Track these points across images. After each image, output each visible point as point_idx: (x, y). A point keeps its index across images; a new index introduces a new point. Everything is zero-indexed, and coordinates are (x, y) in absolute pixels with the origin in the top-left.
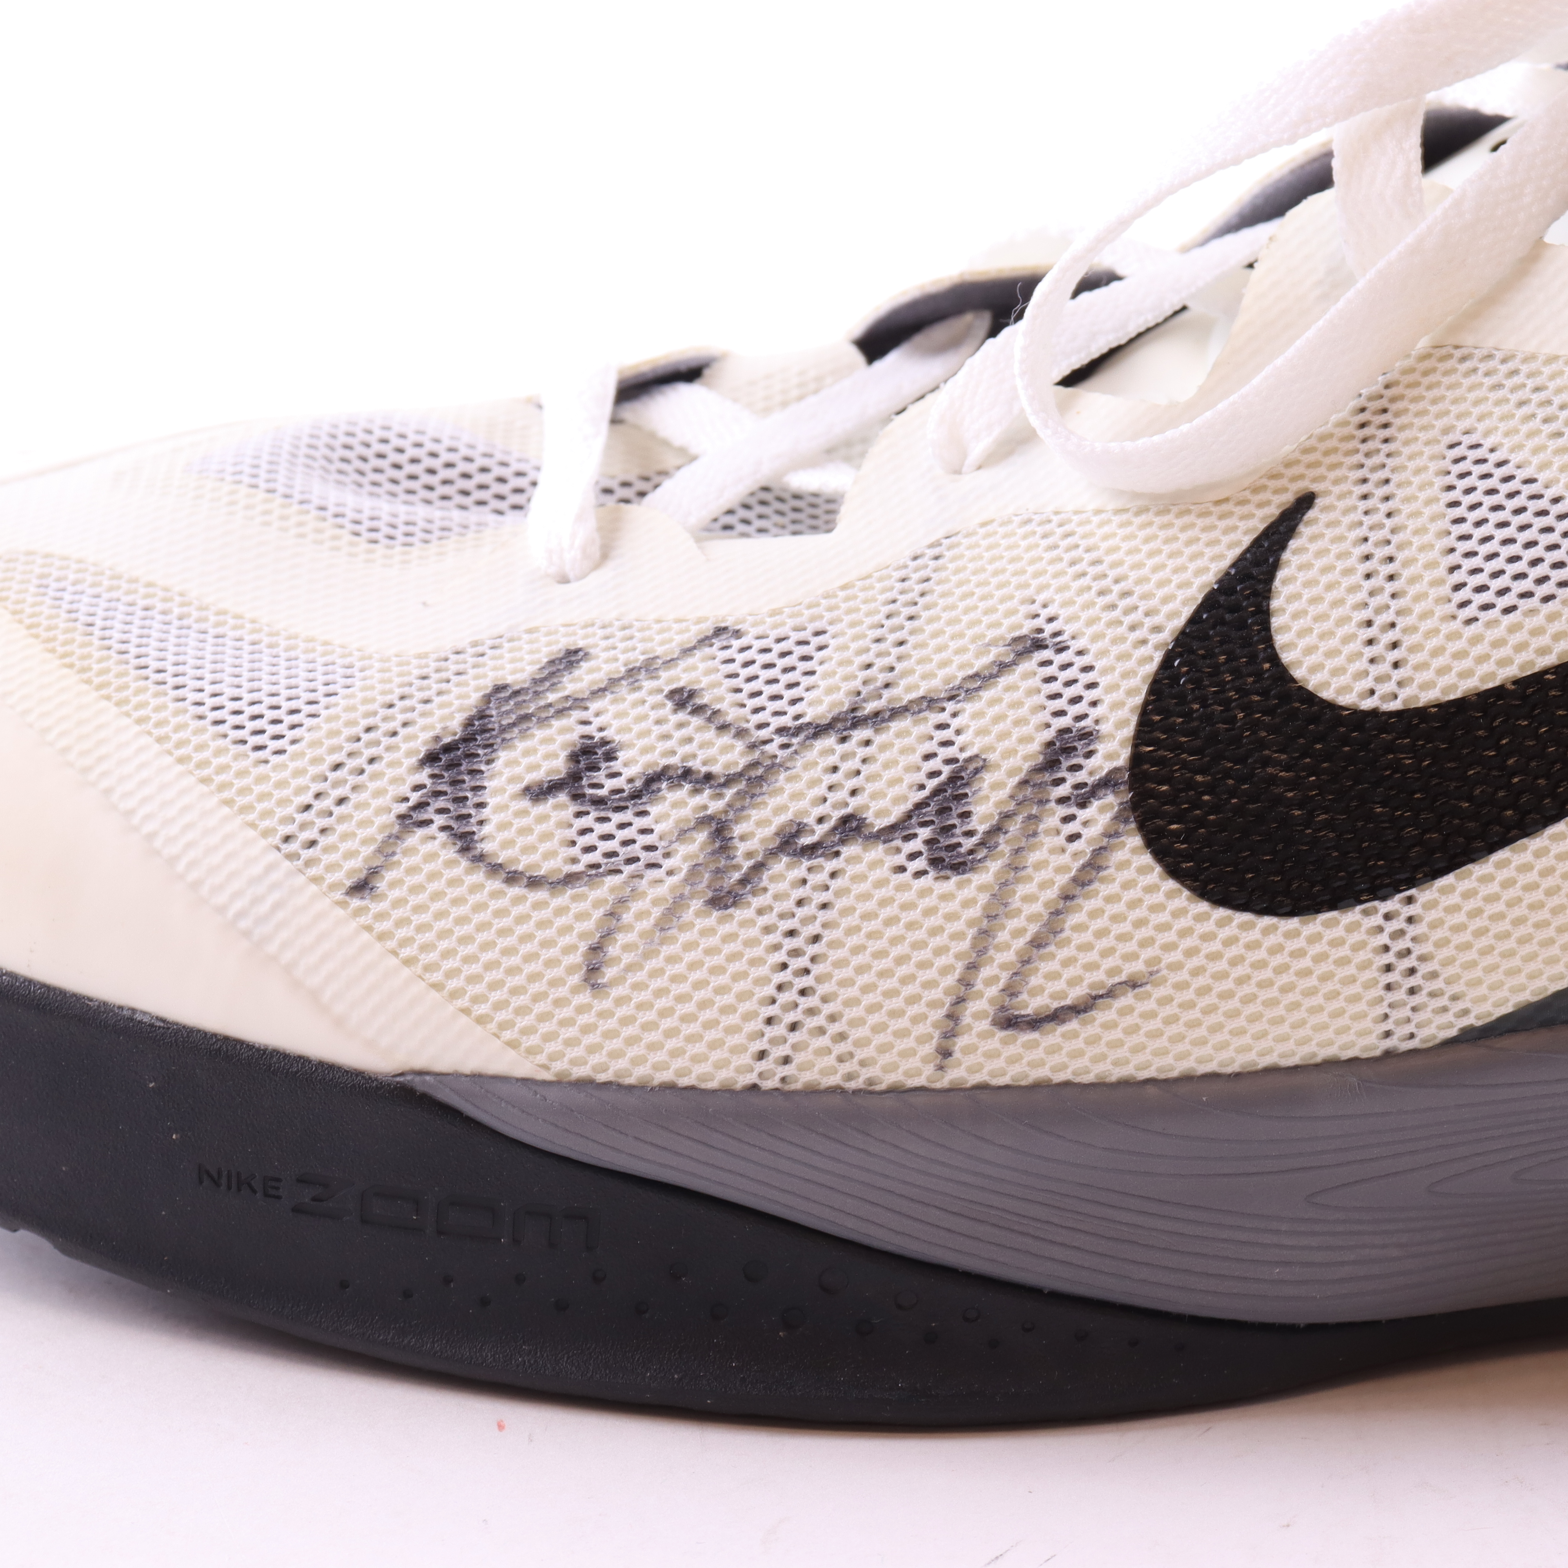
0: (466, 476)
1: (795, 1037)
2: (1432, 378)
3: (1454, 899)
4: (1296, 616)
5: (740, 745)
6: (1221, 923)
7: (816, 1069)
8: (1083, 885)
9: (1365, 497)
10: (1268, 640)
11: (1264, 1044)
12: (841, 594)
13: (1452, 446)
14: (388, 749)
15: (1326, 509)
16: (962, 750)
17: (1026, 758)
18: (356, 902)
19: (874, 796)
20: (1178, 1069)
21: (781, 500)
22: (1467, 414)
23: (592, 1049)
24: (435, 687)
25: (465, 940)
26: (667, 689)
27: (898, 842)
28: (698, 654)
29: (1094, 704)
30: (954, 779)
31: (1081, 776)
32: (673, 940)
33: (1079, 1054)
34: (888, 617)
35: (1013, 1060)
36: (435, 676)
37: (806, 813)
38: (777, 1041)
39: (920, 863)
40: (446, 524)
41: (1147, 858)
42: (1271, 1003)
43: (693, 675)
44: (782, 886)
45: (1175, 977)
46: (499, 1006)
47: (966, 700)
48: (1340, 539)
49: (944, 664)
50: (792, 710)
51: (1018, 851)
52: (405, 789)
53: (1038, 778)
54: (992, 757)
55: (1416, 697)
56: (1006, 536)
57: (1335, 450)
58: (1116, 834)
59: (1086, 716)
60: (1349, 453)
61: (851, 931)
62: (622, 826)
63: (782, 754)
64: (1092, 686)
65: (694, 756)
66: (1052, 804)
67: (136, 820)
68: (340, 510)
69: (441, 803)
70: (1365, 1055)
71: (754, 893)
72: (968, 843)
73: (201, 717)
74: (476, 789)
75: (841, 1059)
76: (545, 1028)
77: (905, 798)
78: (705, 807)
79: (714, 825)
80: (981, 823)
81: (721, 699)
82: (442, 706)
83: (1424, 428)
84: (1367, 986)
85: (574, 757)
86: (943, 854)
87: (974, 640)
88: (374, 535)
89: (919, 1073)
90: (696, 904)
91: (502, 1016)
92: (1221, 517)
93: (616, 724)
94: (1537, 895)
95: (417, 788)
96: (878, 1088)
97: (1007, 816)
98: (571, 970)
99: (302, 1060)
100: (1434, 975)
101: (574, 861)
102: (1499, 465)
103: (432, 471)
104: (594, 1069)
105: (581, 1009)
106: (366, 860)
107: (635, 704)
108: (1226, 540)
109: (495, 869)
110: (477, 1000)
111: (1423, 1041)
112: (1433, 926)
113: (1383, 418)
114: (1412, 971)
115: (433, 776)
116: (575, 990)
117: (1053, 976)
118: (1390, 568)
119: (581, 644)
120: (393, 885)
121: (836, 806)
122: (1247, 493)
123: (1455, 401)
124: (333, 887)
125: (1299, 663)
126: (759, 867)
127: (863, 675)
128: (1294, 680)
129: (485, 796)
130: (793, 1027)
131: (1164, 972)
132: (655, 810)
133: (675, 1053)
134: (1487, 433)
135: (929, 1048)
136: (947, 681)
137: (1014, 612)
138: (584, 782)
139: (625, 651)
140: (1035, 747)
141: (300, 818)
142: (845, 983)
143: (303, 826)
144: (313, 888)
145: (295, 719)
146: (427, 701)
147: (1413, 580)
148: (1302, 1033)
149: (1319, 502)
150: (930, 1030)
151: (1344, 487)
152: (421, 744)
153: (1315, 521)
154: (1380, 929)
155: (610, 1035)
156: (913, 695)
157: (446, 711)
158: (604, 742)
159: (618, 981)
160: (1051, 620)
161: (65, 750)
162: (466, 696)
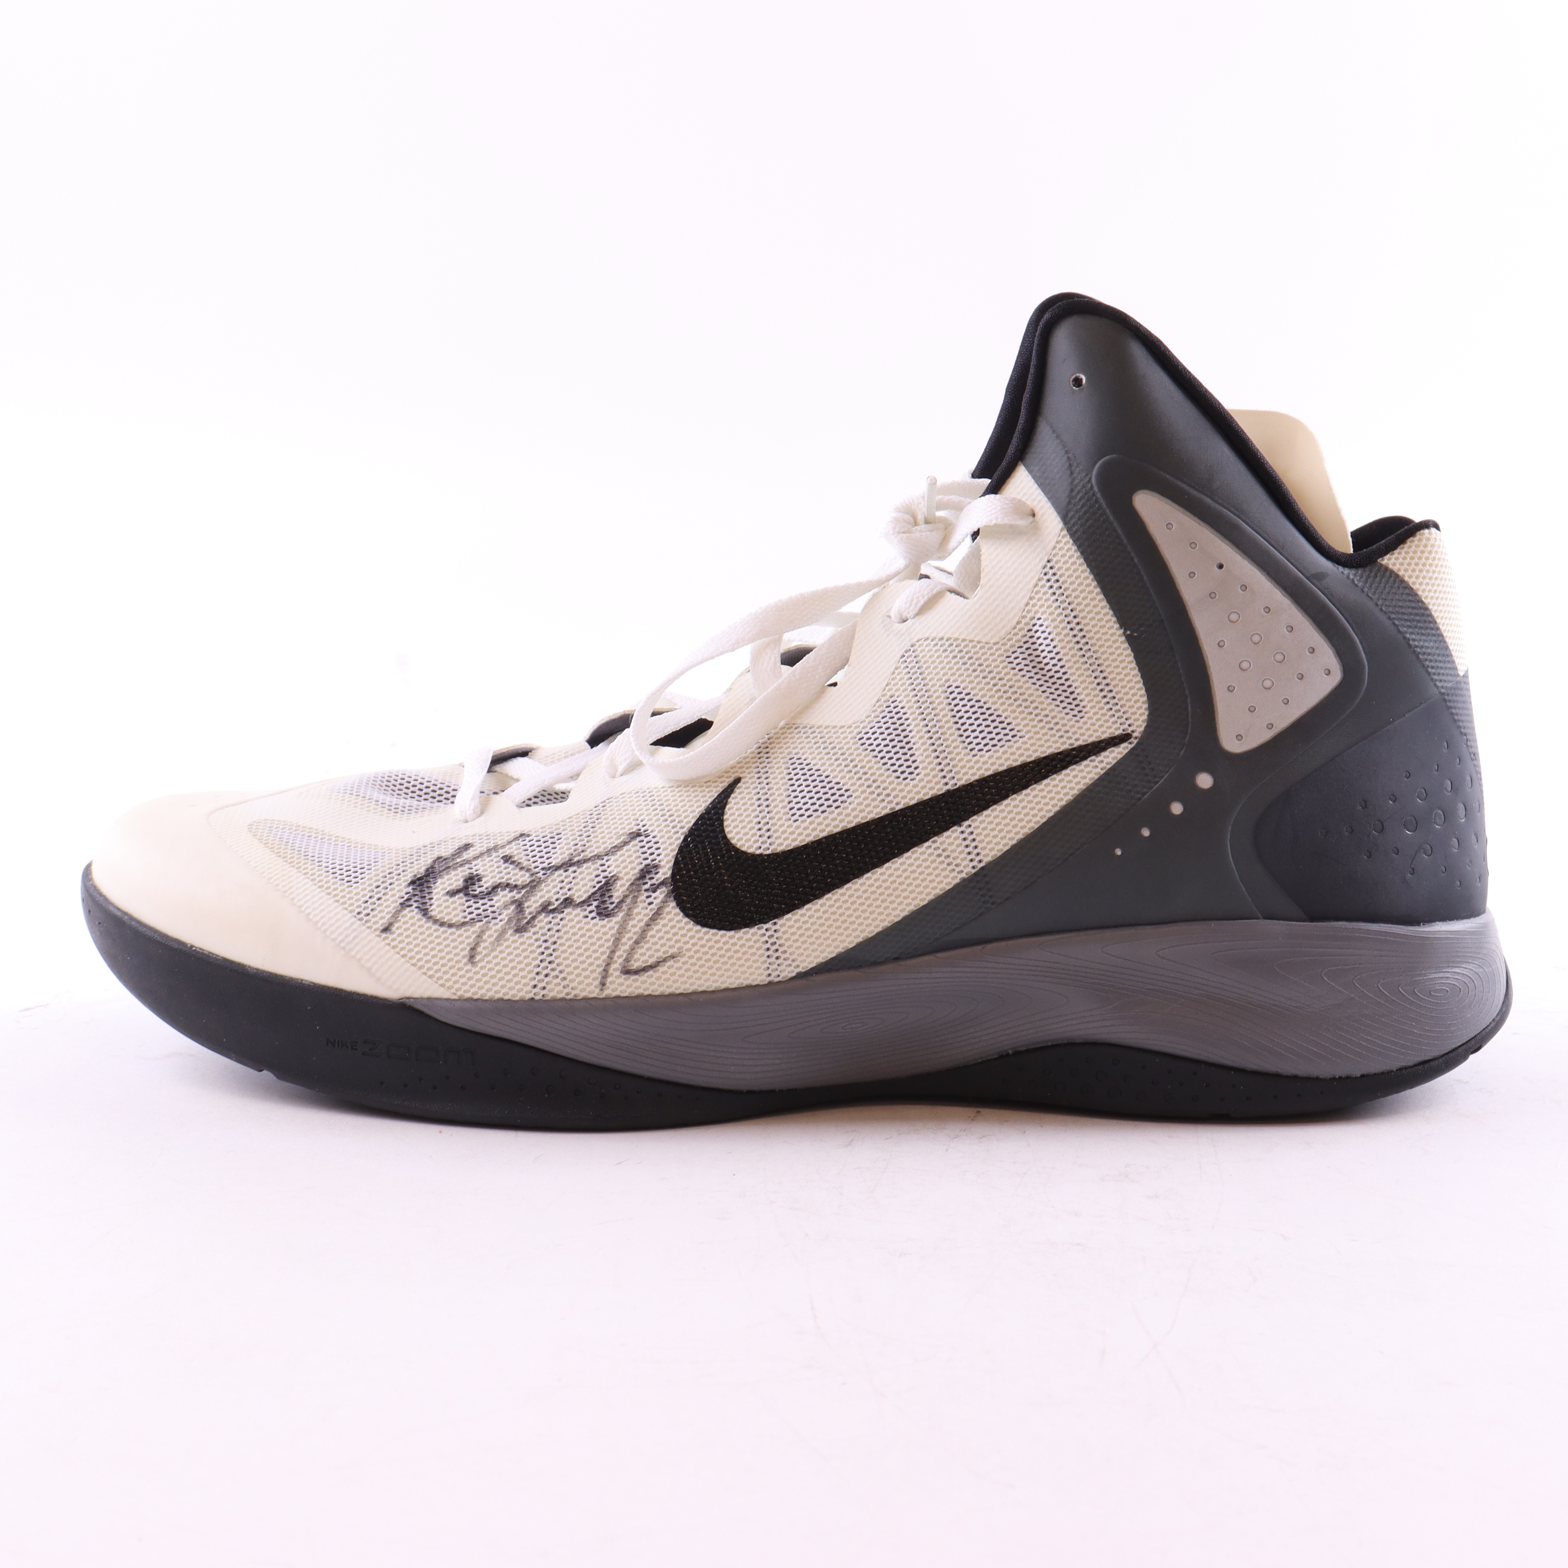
0: (434, 791)
1: (547, 979)
2: (785, 735)
3: (791, 923)
4: (733, 821)
5: (528, 875)
6: (705, 934)
7: (555, 991)
8: (654, 920)
9: (759, 778)
10: (723, 831)
11: (722, 979)
12: (568, 820)
13: (791, 759)
14: (397, 880)
15: (745, 783)
16: (610, 873)
17: (633, 875)
18: (384, 935)
19: (576, 891)
20: (691, 989)
21: (550, 794)
22: (796, 747)
23: (472, 986)
24: (415, 858)
25: (425, 947)
26: (501, 856)
27: (585, 907)
28: (514, 843)
29: (659, 855)
30: (607, 883)
31: (654, 881)
32: (502, 945)
33: (654, 983)
34: (585, 827)
35: (628, 986)
36: (415, 855)
37: (552, 898)
38: (540, 981)
39: (594, 914)
40: (425, 806)
41: (678, 910)
42: (725, 963)
43: (511, 850)
44: (543, 924)
45: (688, 954)
46: (437, 971)
47: (612, 855)
48: (750, 793)
49: (604, 843)
50: (547, 862)
51: (630, 909)
52: (403, 894)
53: (638, 882)
54: (621, 875)
55: (776, 849)
56: (629, 798)
57: (749, 762)
58: (666, 902)
59: (655, 860)
60: (754, 763)
61: (568, 940)
62: (483, 905)
63: (543, 877)
64: (658, 849)
65: (511, 879)
66: (643, 892)
67: (303, 909)
68: (384, 802)
69: (416, 898)
70: (761, 984)
71: (532, 927)
72: (611, 907)
73: (328, 872)
74: (429, 893)
75: (564, 987)
76: (454, 979)
77: (589, 891)
78: (514, 897)
79: (517, 904)
80: (616, 899)
81: (521, 859)
82: (417, 864)
83: (781, 753)
84: (760, 956)
85: (466, 881)
86: (602, 911)
87: (615, 834)
88: (396, 810)
89: (594, 992)
90: (510, 932)
91: (438, 975)
92: (707, 787)
93: (482, 869)
94: (822, 921)
95: (407, 893)
96: (579, 998)
97: (626, 896)
98: (464, 957)
99: (365, 996)
100: (785, 952)
101: (465, 917)
102: (807, 765)
103: (421, 790)
104: (473, 994)
105: (467, 971)
106: (388, 920)
107: (489, 862)
108: (708, 795)
109: (436, 921)
110: (429, 969)
111: (783, 978)
112: (784, 933)
113: (767, 750)
114: (777, 950)
115: (413, 889)
116: (465, 964)
117: (643, 954)
118: (767, 803)
119: (470, 842)
120: (398, 928)
121: (562, 895)
122: (717, 779)
123: (792, 743)
124: (376, 930)
125: (734, 838)
126: (534, 918)
127: (573, 848)
128: (731, 844)
129: (433, 895)
130: (546, 975)
131: (684, 952)
132: (495, 898)
133: (503, 987)
134: (803, 754)
135: (597, 982)
136: (605, 849)
137: (630, 824)
138: (470, 889)
139: (487, 843)
140: (637, 871)
141: (363, 905)
142: (566, 959)
143: (365, 909)
144: (368, 930)
145: (362, 871)
146: (412, 863)
147: (775, 807)
148: (737, 975)
149: (743, 780)
150: (598, 975)
151: (752, 775)
152: (409, 877)
153: (741, 787)
154: (764, 935)
155: (478, 980)
156: (592, 854)
157: (419, 866)
158: (477, 875)
159: (481, 960)
160: (644, 826)
161: (277, 885)
162: (427, 861)
